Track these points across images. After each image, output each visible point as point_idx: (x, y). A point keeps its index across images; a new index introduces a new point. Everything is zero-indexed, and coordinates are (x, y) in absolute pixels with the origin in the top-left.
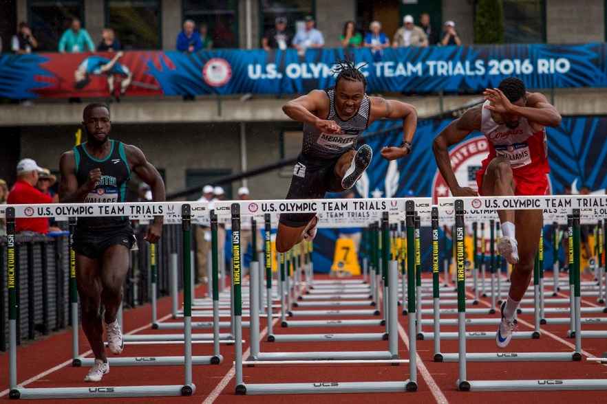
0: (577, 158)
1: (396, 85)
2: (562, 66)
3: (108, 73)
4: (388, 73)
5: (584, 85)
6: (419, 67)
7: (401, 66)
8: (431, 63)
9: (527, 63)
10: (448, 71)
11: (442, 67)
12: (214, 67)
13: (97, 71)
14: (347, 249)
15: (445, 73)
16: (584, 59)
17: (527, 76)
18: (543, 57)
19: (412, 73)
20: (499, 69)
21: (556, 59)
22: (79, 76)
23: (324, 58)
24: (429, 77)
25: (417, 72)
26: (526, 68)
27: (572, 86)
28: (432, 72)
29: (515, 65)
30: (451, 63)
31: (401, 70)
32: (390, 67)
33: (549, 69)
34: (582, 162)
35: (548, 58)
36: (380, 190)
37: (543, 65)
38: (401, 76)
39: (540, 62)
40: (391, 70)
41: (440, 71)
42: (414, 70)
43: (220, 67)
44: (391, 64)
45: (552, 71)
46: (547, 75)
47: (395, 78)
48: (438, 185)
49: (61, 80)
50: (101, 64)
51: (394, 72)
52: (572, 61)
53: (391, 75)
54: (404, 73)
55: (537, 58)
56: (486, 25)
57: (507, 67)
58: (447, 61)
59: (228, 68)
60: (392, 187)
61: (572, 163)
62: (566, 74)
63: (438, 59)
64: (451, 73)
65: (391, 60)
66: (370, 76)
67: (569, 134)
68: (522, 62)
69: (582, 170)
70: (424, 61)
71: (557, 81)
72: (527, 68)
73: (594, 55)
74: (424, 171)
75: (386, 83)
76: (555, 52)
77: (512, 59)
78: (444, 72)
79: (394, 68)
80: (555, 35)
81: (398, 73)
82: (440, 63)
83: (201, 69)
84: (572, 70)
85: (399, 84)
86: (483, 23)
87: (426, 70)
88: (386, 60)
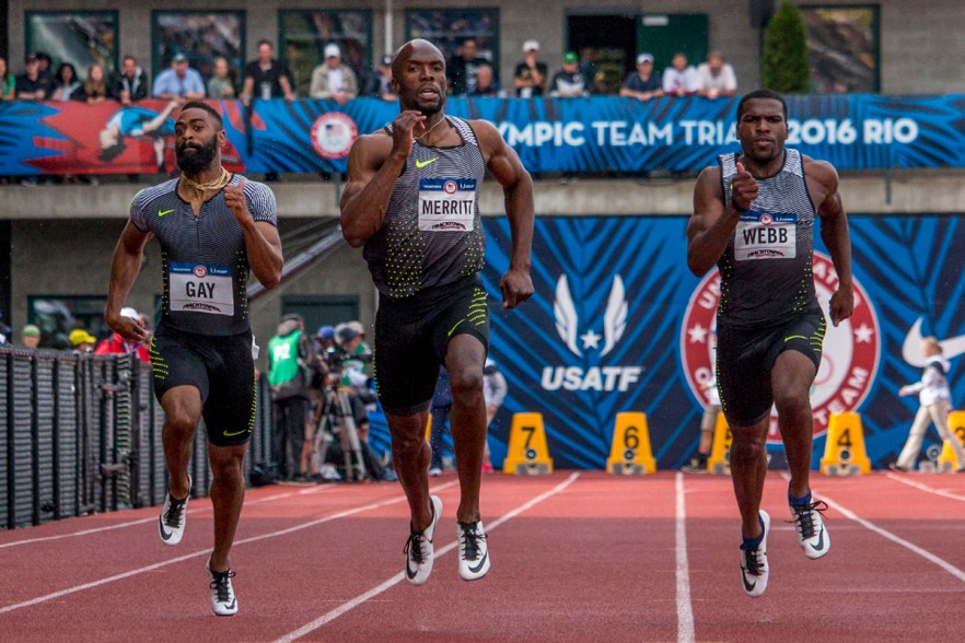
0: (922, 284)
1: (630, 160)
2: (905, 131)
3: (154, 134)
4: (617, 140)
5: (940, 162)
6: (668, 130)
7: (637, 128)
8: (688, 125)
9: (846, 125)
10: (715, 138)
11: (707, 130)
12: (329, 127)
13: (137, 132)
14: (532, 429)
15: (711, 142)
16: (941, 121)
17: (847, 147)
18: (874, 116)
19: (657, 139)
20: (799, 136)
21: (895, 119)
22: (107, 138)
23: (511, 114)
24: (685, 147)
25: (665, 138)
26: (844, 133)
27: (922, 165)
28: (689, 140)
29: (827, 130)
30: (720, 125)
31: (638, 136)
32: (620, 130)
33: (883, 136)
34: (930, 289)
35: (882, 117)
36: (596, 333)
37: (874, 129)
38: (637, 145)
39: (869, 124)
40: (622, 136)
41: (702, 138)
42: (660, 135)
43: (340, 126)
44: (622, 124)
45: (888, 139)
46: (880, 146)
47: (627, 148)
48: (691, 325)
49: (77, 146)
50: (144, 119)
51: (627, 138)
52: (921, 124)
53: (623, 143)
54: (642, 140)
55: (864, 118)
56: (781, 62)
57: (813, 132)
58: (715, 121)
59: (353, 129)
60: (615, 329)
61: (912, 292)
62: (910, 145)
63: (700, 118)
64: (720, 141)
65: (621, 118)
66: (587, 144)
67: (909, 243)
68: (838, 124)
69: (931, 302)
70: (676, 121)
71: (896, 158)
72: (846, 135)
73: (957, 114)
74: (668, 300)
75: (614, 157)
76: (894, 108)
77: (822, 119)
78: (709, 138)
79: (627, 131)
80: (894, 80)
81: (633, 140)
82: (703, 124)
83: (308, 130)
84: (920, 138)
85: (635, 159)
86: (775, 60)
87: (679, 135)
88: (613, 119)
